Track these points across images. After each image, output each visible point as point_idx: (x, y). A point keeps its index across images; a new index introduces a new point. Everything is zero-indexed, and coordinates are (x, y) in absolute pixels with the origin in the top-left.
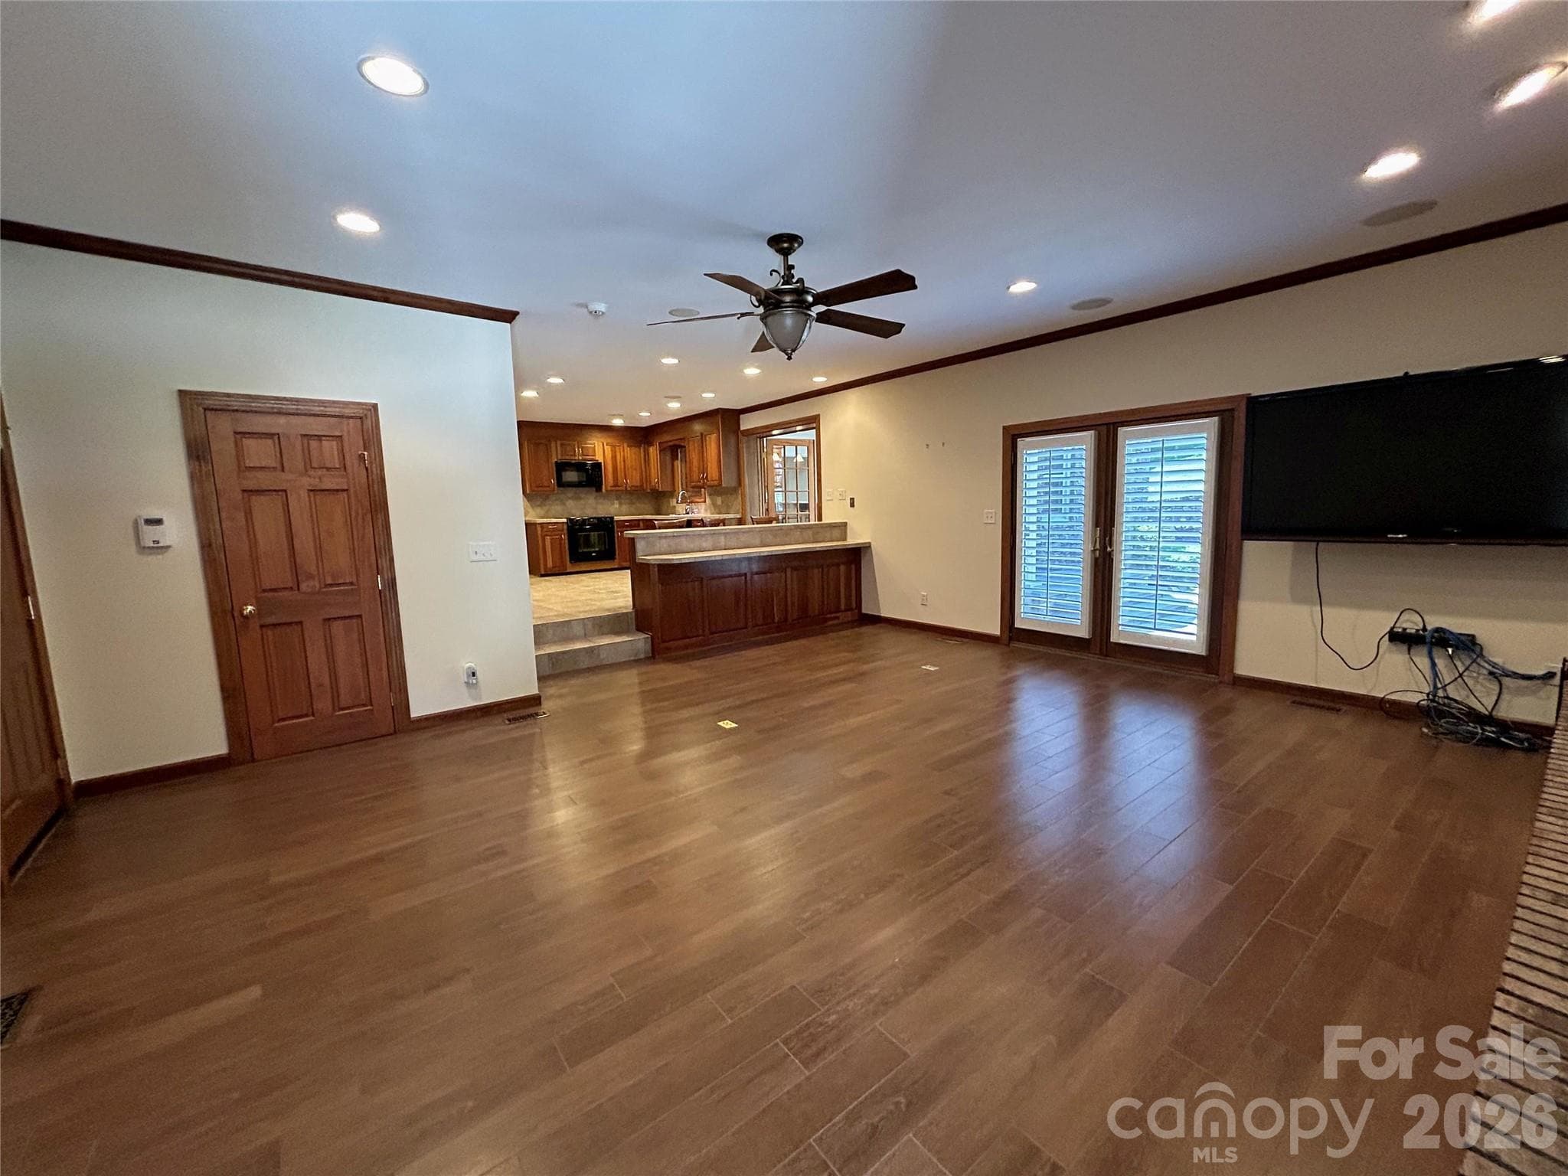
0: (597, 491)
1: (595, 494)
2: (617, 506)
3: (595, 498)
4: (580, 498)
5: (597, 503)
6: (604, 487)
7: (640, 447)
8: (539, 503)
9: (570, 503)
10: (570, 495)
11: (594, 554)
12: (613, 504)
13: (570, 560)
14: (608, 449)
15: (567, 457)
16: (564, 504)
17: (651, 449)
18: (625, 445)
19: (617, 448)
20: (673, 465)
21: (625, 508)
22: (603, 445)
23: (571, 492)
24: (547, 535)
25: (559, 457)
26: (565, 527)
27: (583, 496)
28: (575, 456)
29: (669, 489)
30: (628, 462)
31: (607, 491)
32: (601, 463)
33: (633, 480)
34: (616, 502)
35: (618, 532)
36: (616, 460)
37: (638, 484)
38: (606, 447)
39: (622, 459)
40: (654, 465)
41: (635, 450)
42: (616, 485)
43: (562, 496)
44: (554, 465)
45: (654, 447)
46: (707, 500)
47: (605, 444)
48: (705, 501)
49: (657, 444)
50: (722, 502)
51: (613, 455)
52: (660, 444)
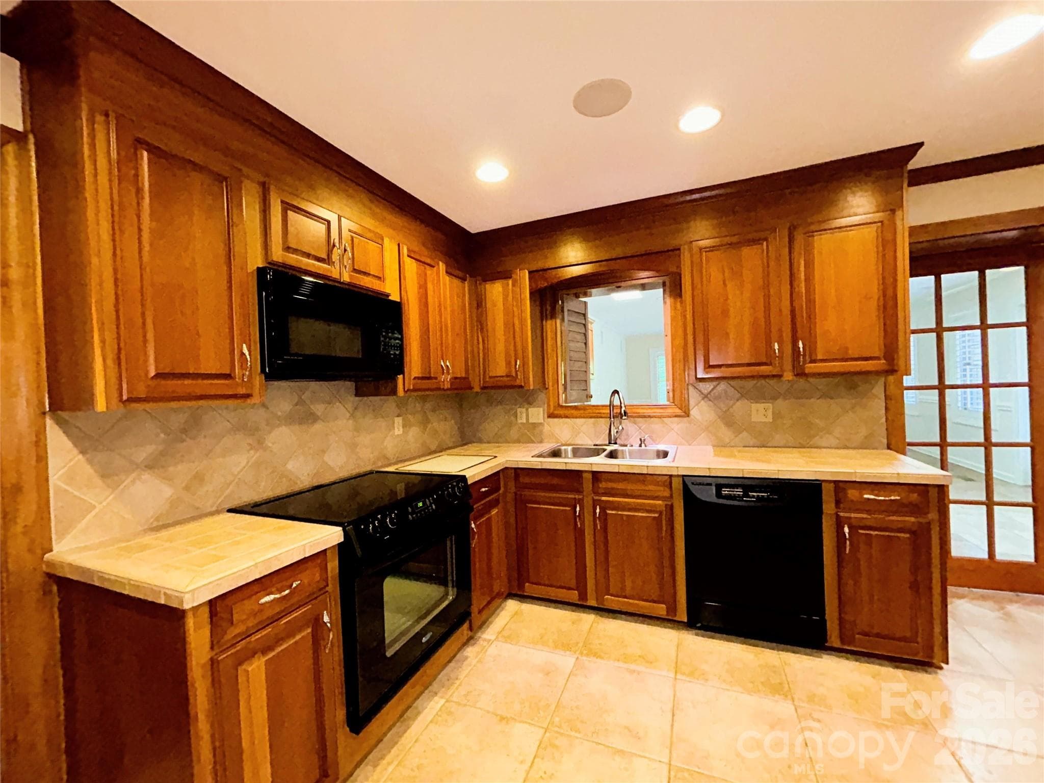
2: (401, 431)
5: (357, 429)
7: (463, 279)
8: (143, 454)
9: (279, 437)
12: (392, 427)
14: (409, 266)
15: (304, 264)
16: (259, 443)
17: (495, 291)
18: (442, 266)
19: (429, 271)
20: (541, 328)
21: (414, 434)
22: (400, 253)
25: (274, 254)
27: (319, 409)
28: (329, 261)
32: (397, 304)
33: (455, 362)
34: (396, 420)
36: (426, 307)
37: (463, 374)
38: (407, 260)
39: (437, 304)
41: (456, 282)
42: (427, 374)
45: (510, 282)
46: (694, 412)
47: (405, 251)
48: (687, 415)
49: (527, 272)
50: (777, 416)
51: (420, 287)
52: (530, 273)
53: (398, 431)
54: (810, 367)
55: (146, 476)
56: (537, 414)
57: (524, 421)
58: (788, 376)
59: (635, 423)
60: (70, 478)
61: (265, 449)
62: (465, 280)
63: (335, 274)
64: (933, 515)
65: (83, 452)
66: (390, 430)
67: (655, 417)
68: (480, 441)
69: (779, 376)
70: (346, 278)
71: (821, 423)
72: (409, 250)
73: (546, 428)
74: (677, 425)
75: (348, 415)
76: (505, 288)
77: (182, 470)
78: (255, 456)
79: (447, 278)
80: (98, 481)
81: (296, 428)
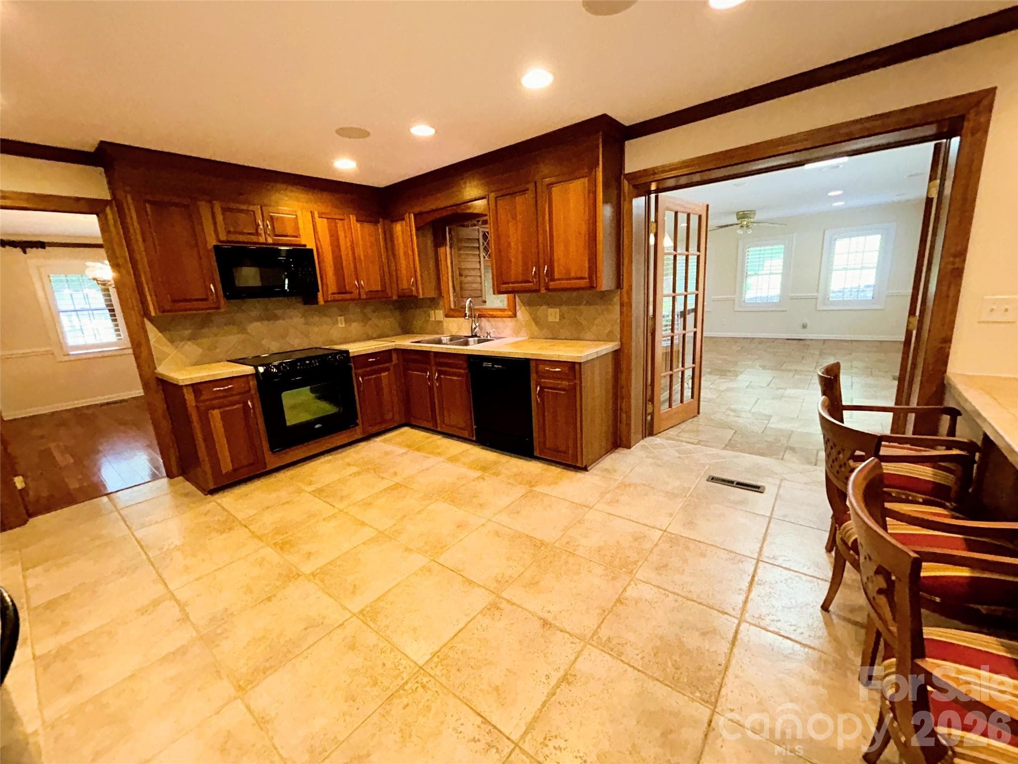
0: (306, 302)
1: (302, 308)
2: (343, 325)
3: (303, 316)
4: (275, 318)
6: (320, 294)
7: (376, 222)
8: (187, 333)
9: (255, 327)
10: (255, 313)
11: (317, 426)
12: (337, 322)
13: (272, 449)
14: (322, 224)
15: (241, 238)
16: (243, 330)
17: (398, 228)
18: (353, 218)
19: (340, 223)
20: (436, 253)
21: (356, 328)
22: (313, 217)
23: (255, 307)
24: (214, 408)
25: (223, 237)
26: (253, 383)
27: (279, 312)
28: (257, 234)
29: (432, 294)
30: (360, 251)
31: (326, 302)
32: (311, 250)
33: (370, 281)
34: (339, 318)
35: (357, 376)
36: (338, 247)
37: (379, 288)
38: (318, 220)
39: (349, 244)
40: (406, 253)
41: (369, 228)
42: (342, 290)
43: (240, 316)
44: (213, 254)
45: (404, 223)
46: (519, 314)
47: (316, 215)
48: (515, 315)
49: (412, 216)
50: (562, 317)
51: (331, 236)
52: (415, 215)
53: (342, 325)
54: (552, 285)
55: (189, 343)
56: (438, 315)
57: (433, 319)
58: (543, 291)
59: (489, 321)
60: (157, 341)
61: (247, 333)
62: (378, 222)
63: (262, 239)
64: (577, 382)
65: (161, 331)
66: (334, 324)
67: (498, 317)
68: (413, 333)
69: (538, 291)
70: (270, 241)
71: (584, 323)
72: (319, 213)
73: (445, 324)
74: (510, 323)
75: (300, 315)
76: (402, 226)
77: (206, 341)
78: (241, 337)
79: (358, 225)
80: (169, 344)
81: (266, 322)
